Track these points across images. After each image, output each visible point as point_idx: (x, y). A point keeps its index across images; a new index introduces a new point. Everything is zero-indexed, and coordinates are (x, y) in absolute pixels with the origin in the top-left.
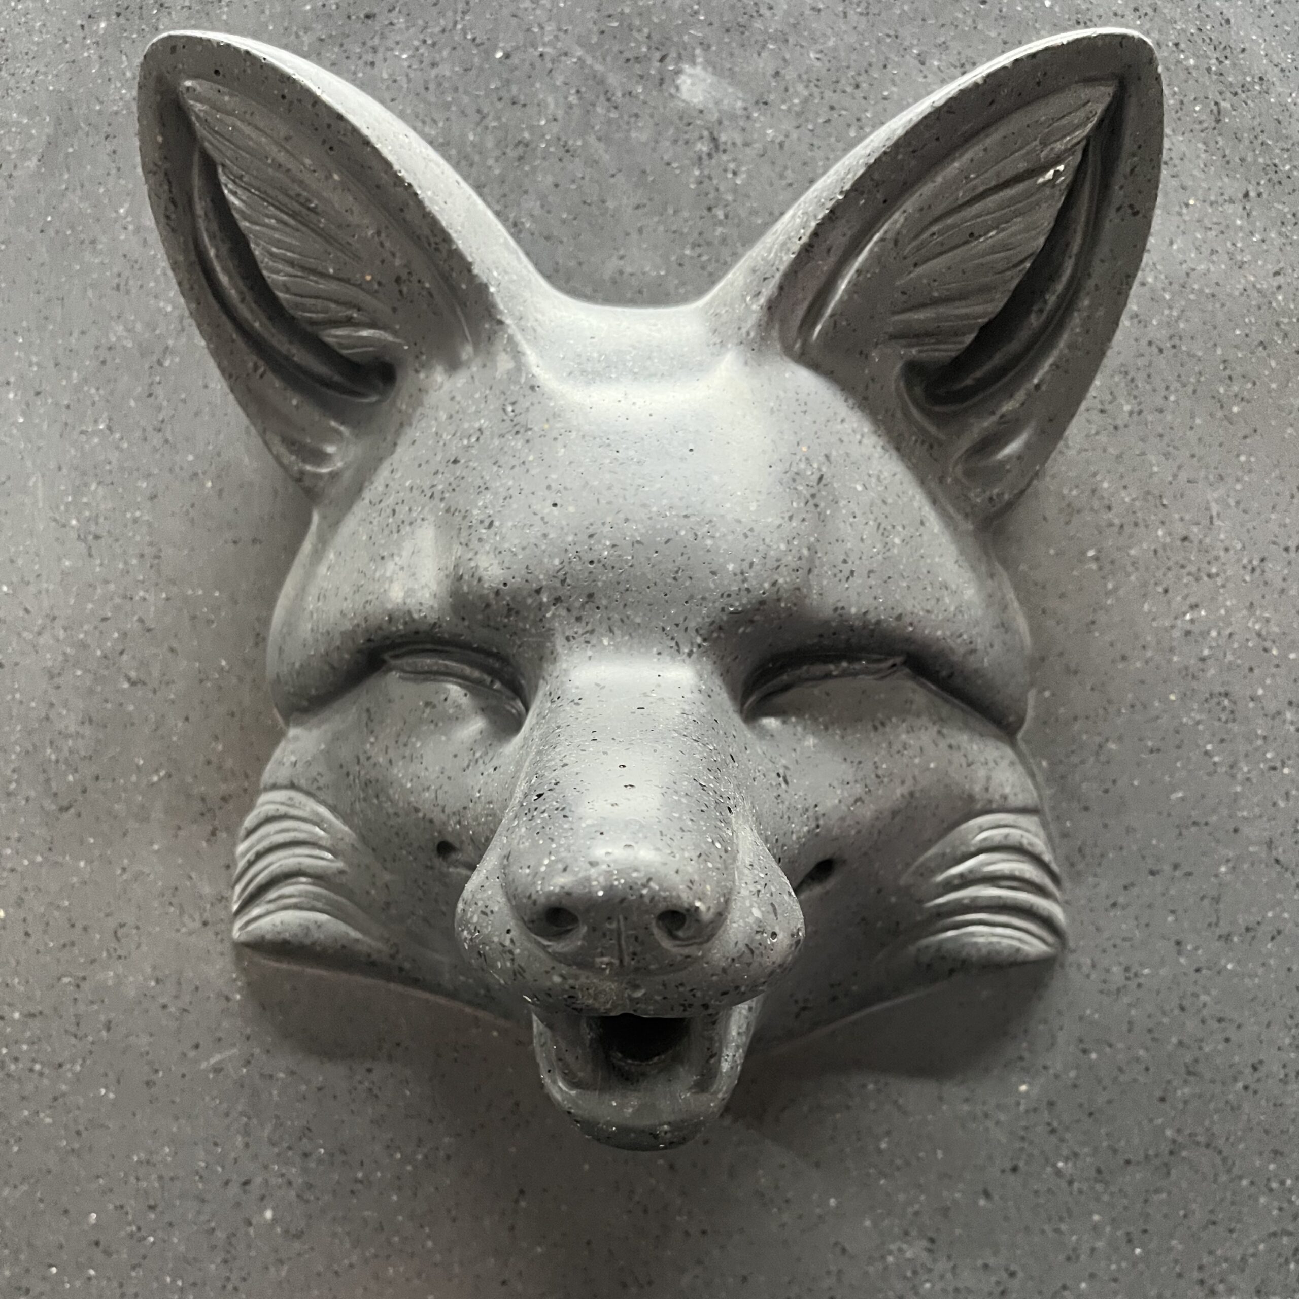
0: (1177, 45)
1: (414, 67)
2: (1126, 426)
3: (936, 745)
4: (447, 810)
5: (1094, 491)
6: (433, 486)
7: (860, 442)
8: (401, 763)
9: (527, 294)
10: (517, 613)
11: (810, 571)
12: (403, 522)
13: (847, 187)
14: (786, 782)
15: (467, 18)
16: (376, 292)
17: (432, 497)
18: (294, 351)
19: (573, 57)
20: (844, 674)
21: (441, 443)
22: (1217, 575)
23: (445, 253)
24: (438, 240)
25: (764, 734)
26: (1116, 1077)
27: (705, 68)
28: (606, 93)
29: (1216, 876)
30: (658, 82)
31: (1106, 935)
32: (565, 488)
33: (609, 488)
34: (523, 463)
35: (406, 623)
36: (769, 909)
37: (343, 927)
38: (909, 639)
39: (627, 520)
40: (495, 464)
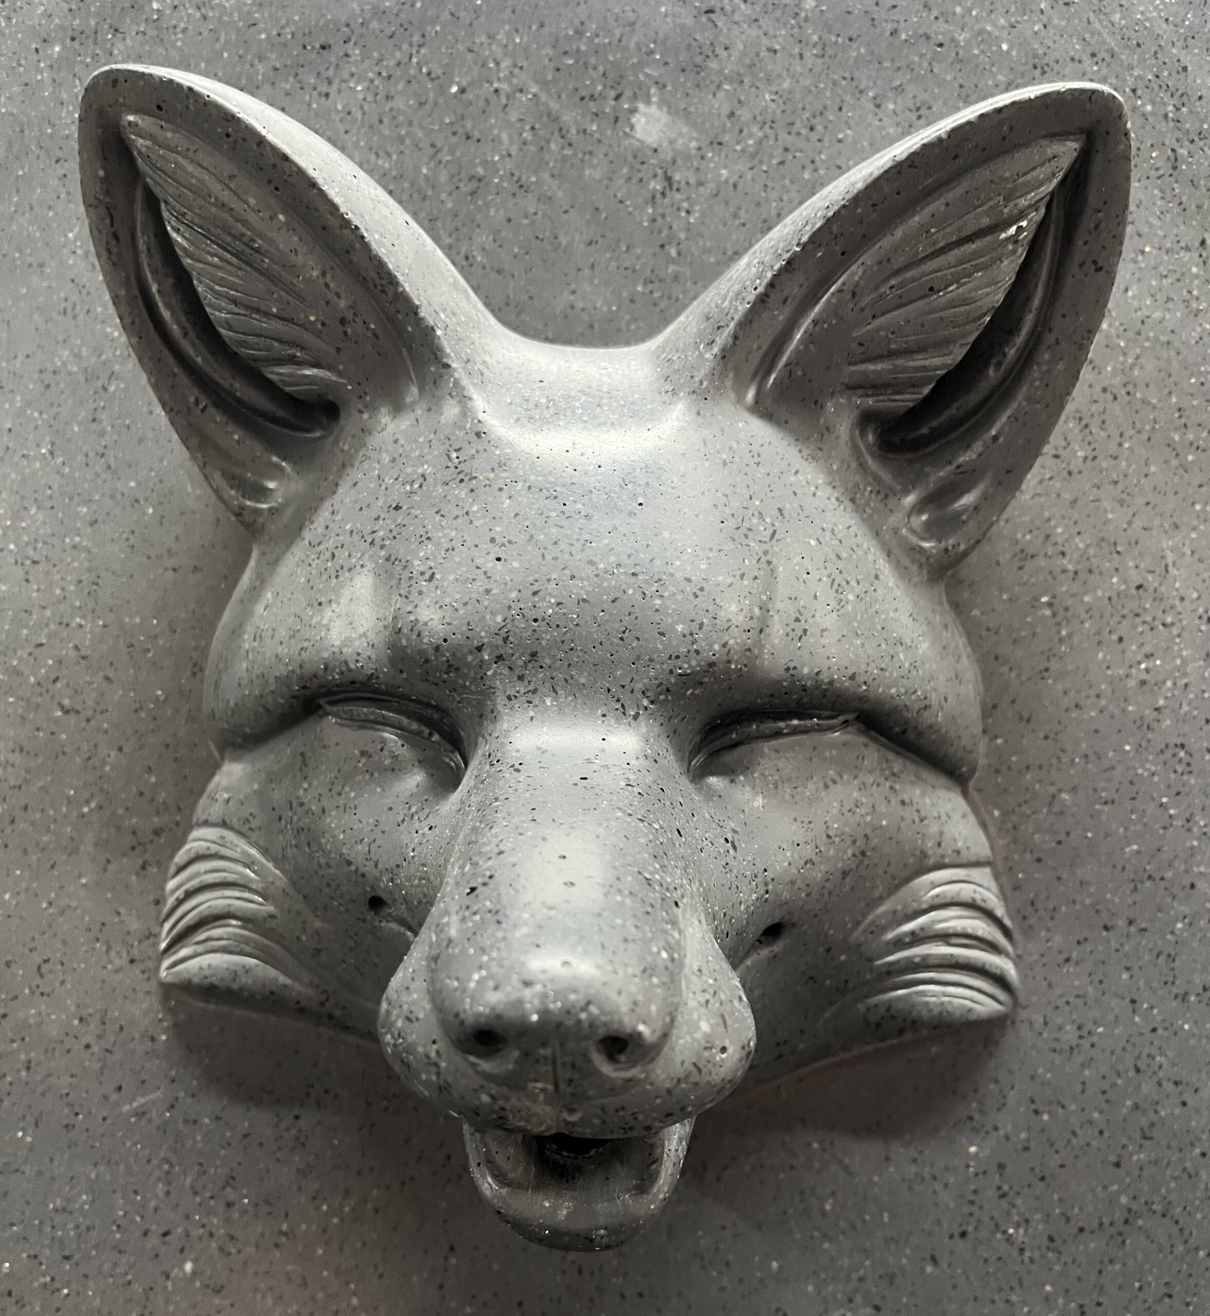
0: (1134, 91)
1: (369, 99)
2: (1080, 472)
3: (889, 801)
4: (380, 866)
5: (1048, 537)
6: (374, 532)
7: (814, 495)
8: (334, 813)
9: (475, 336)
10: (457, 669)
11: (761, 631)
12: (342, 568)
13: (805, 239)
14: (735, 848)
15: (423, 51)
16: (321, 332)
17: (372, 543)
18: (237, 385)
19: (528, 93)
20: (795, 731)
21: (383, 487)
22: (1173, 624)
23: (391, 295)
24: (384, 282)
25: (711, 795)
26: (1069, 1141)
27: (660, 108)
28: (561, 130)
29: (1172, 933)
30: (612, 120)
31: (1058, 991)
32: (510, 542)
33: (556, 543)
34: (467, 513)
35: (342, 673)
36: (720, 1020)
37: (272, 973)
38: (862, 698)
39: (572, 577)
40: (437, 512)
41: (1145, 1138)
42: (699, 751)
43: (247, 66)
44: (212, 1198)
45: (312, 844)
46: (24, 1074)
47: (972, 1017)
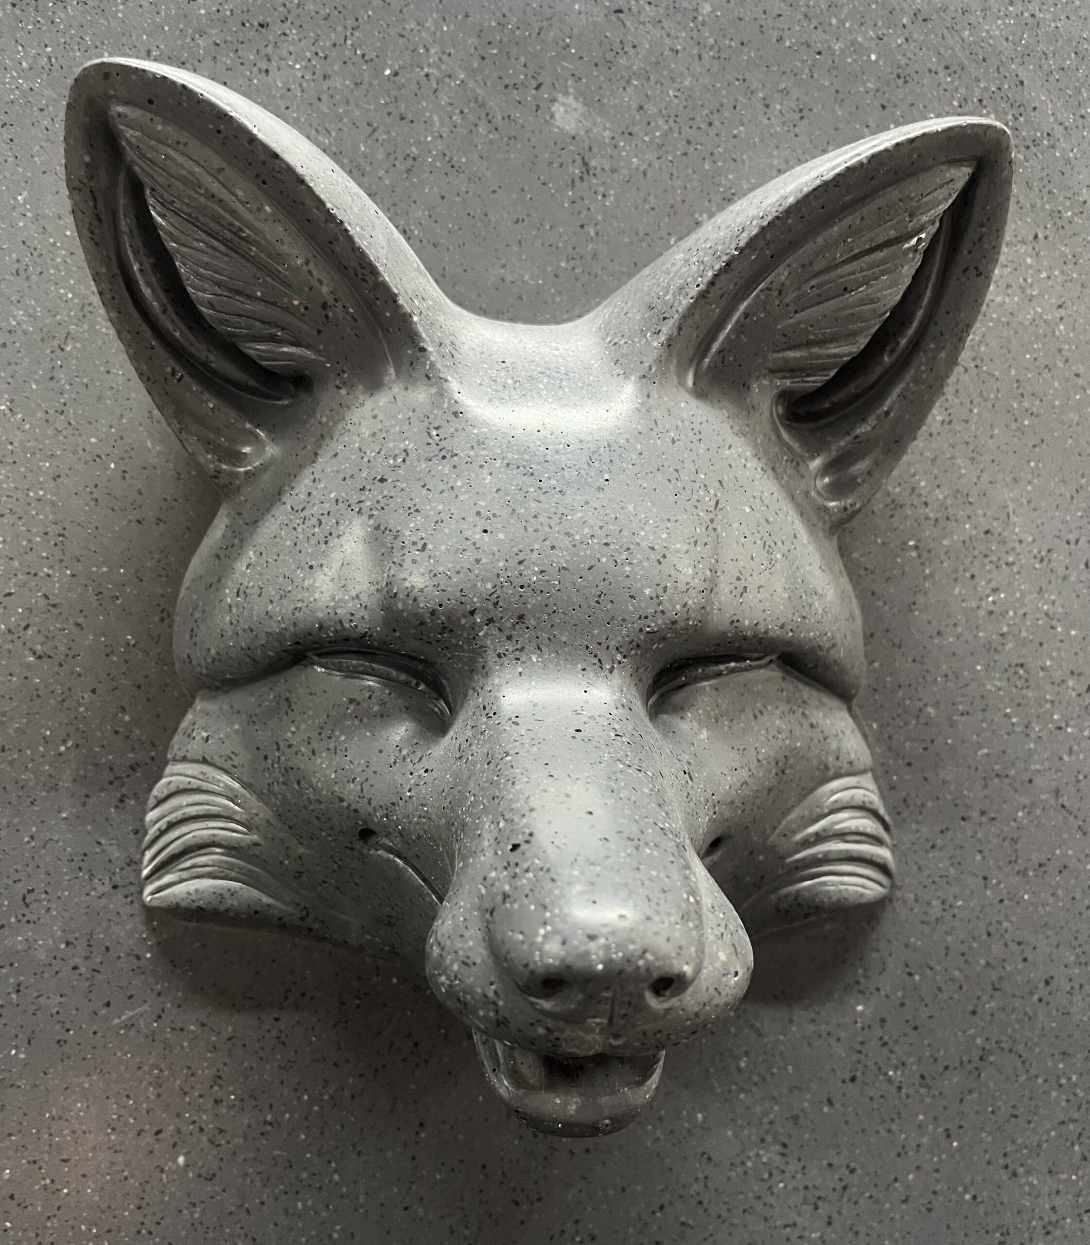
1: (307, 78)
2: (939, 434)
3: (802, 726)
4: (373, 803)
5: (913, 489)
6: (360, 502)
7: (745, 466)
8: (324, 755)
10: (451, 631)
11: (712, 590)
13: (742, 244)
14: (691, 778)
15: (357, 34)
16: (303, 315)
17: (359, 512)
19: (457, 78)
20: (733, 671)
21: (366, 459)
22: (1014, 563)
23: (371, 284)
24: (365, 272)
26: (936, 996)
27: (576, 99)
28: (487, 114)
29: (1015, 820)
30: (534, 108)
31: (926, 872)
32: (494, 515)
33: (535, 516)
34: (452, 488)
35: (336, 631)
36: (732, 950)
37: (256, 894)
38: (788, 643)
39: (553, 547)
40: (423, 486)
41: (995, 989)
42: (654, 692)
43: (188, 40)
44: (201, 1096)
45: (302, 782)
46: (14, 996)
47: (863, 900)
